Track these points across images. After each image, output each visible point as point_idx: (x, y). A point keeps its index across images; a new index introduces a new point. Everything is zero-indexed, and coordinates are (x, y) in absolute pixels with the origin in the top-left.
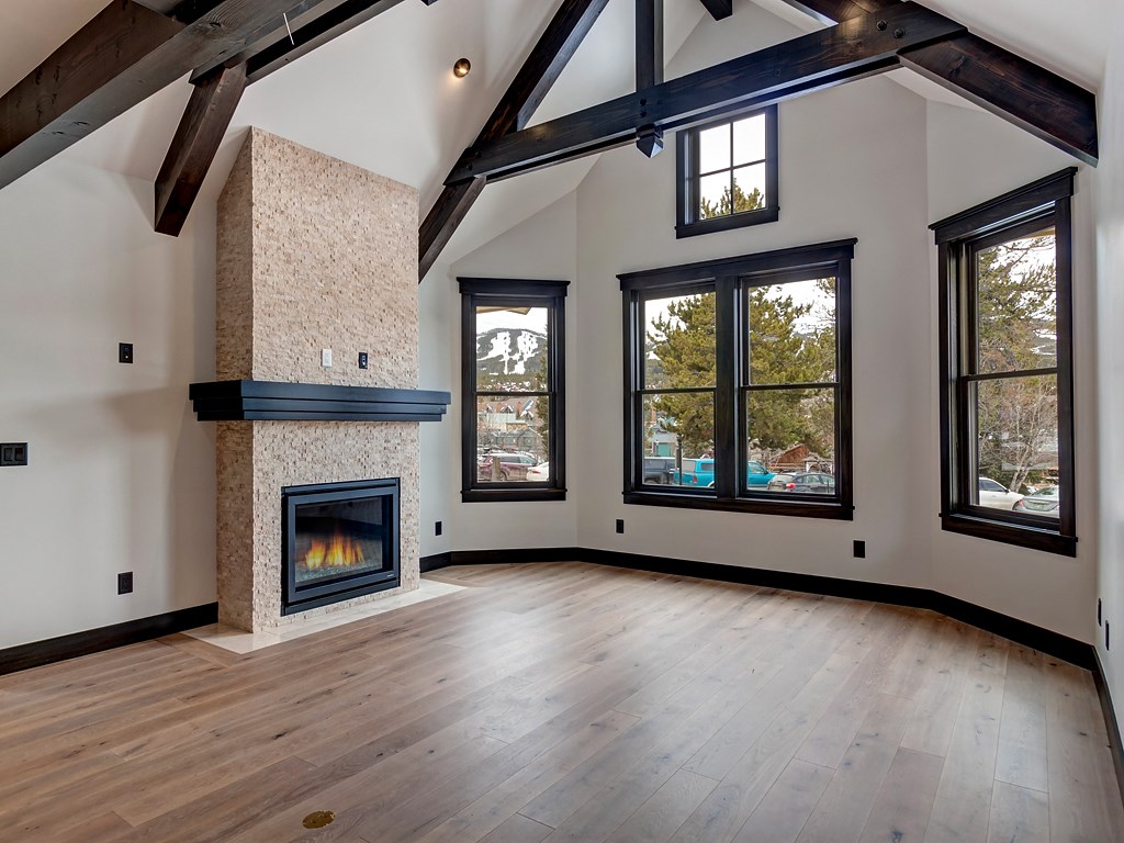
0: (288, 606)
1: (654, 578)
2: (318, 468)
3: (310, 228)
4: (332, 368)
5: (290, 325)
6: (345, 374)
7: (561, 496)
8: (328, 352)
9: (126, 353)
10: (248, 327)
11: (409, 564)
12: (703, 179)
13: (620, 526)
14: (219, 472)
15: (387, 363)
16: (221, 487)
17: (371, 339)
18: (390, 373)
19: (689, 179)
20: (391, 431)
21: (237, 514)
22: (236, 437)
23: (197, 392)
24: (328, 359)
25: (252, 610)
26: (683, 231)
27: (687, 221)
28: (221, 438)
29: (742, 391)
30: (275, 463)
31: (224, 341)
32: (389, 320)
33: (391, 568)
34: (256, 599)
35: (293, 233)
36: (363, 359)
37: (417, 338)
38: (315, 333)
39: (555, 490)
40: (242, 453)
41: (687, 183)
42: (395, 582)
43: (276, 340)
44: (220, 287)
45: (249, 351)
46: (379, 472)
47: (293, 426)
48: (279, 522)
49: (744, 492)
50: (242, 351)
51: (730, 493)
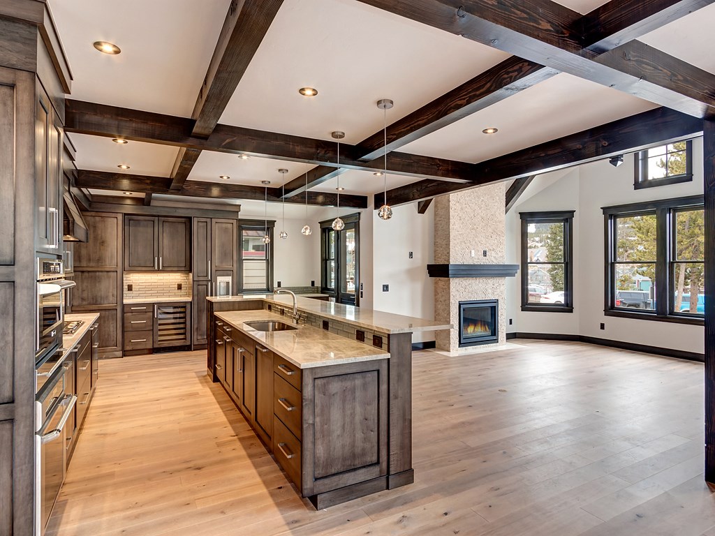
0: (461, 344)
1: (621, 351)
2: (470, 295)
3: (468, 206)
4: (474, 258)
5: (461, 242)
6: (478, 259)
7: (571, 311)
8: (473, 251)
9: (411, 254)
10: (448, 245)
11: (502, 335)
12: (649, 159)
13: (602, 326)
14: (435, 295)
15: (493, 254)
16: (436, 300)
17: (488, 244)
18: (495, 257)
19: (642, 159)
20: (495, 281)
21: (444, 310)
22: (443, 283)
23: (429, 267)
24: (473, 255)
25: (450, 344)
26: (637, 186)
27: (640, 180)
28: (436, 283)
29: (671, 264)
30: (457, 293)
31: (438, 249)
32: (494, 237)
33: (495, 335)
34: (451, 341)
35: (462, 209)
36: (485, 254)
37: (505, 243)
38: (468, 244)
39: (568, 307)
40: (446, 289)
41: (640, 162)
42: (496, 341)
43: (457, 249)
44: (436, 230)
45: (449, 253)
46: (490, 297)
47: (462, 279)
48: (458, 314)
49: (672, 313)
50: (446, 253)
51: (664, 313)
